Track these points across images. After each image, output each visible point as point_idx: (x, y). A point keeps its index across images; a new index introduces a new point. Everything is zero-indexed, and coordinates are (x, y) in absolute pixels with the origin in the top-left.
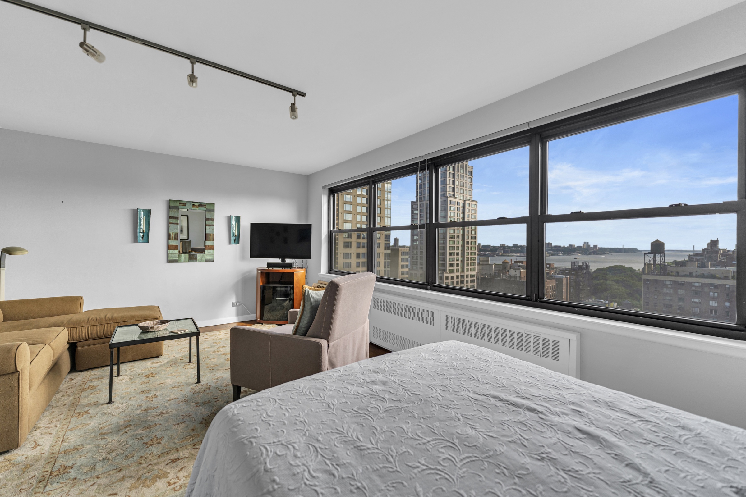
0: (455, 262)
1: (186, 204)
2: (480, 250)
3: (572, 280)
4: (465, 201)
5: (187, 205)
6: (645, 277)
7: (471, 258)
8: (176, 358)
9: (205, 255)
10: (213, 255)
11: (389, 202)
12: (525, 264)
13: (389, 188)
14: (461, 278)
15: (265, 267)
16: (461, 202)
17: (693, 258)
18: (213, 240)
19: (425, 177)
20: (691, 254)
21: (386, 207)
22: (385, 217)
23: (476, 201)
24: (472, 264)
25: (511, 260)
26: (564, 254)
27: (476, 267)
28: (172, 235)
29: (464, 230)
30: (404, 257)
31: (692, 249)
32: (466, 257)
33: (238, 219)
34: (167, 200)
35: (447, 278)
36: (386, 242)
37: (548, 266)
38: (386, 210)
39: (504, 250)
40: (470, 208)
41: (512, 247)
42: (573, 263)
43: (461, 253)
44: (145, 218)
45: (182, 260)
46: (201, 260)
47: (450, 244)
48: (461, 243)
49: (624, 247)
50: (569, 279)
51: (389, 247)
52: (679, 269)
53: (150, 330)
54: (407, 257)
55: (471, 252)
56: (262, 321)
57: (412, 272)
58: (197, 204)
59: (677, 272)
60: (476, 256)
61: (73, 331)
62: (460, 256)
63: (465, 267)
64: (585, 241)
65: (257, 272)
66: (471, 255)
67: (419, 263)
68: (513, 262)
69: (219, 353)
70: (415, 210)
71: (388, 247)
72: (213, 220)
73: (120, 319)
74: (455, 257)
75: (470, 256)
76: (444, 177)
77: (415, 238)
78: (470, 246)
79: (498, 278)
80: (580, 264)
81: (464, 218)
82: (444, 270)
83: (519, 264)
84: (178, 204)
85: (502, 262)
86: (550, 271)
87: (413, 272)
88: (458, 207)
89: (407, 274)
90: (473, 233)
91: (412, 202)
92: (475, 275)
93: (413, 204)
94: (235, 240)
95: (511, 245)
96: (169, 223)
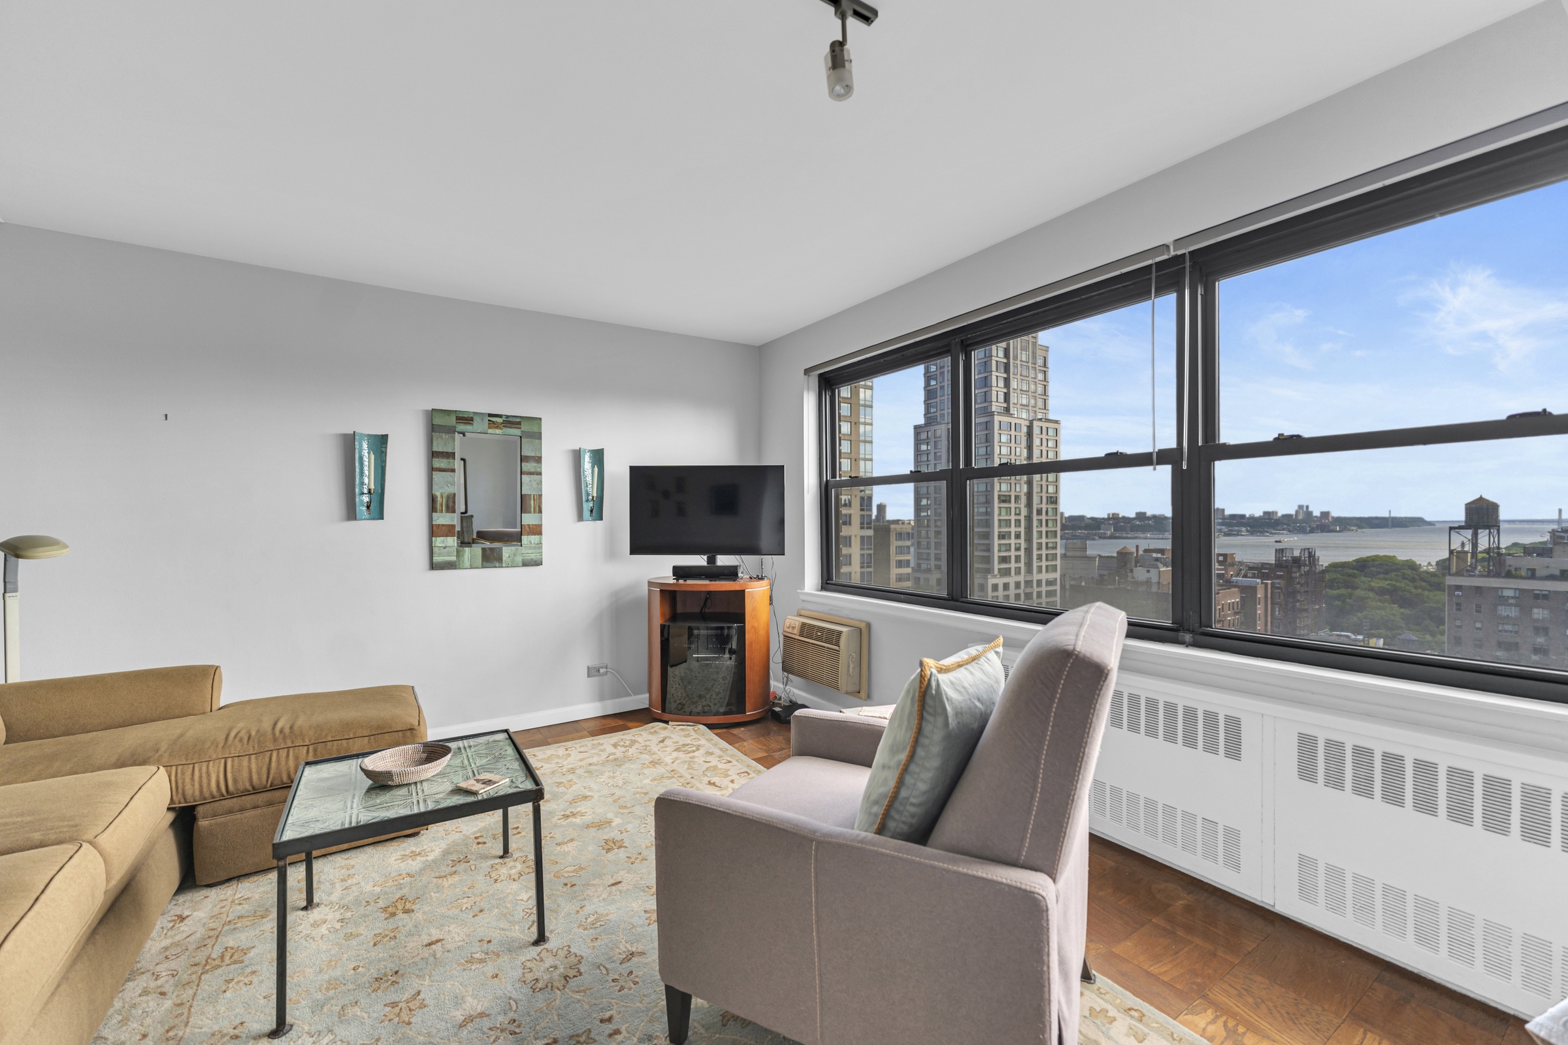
0: (1013, 553)
1: (472, 419)
2: (1064, 527)
3: (1278, 588)
4: (1031, 422)
5: (475, 423)
6: (1451, 581)
7: (1047, 543)
8: (467, 837)
9: (523, 550)
10: (541, 548)
11: (868, 428)
12: (1169, 555)
13: (868, 397)
14: (1026, 587)
15: (668, 577)
16: (1024, 424)
17: (1563, 538)
18: (540, 511)
19: (942, 374)
20: (1555, 527)
21: (862, 438)
22: (860, 459)
23: (1057, 422)
24: (1050, 557)
25: (1137, 547)
26: (1252, 533)
27: (1058, 562)
28: (439, 499)
29: (1030, 483)
30: (900, 543)
31: (1556, 517)
32: (1035, 541)
33: (598, 457)
34: (427, 411)
35: (995, 588)
36: (862, 513)
37: (1221, 558)
38: (862, 446)
39: (1118, 525)
40: (1044, 436)
41: (1134, 519)
42: (1280, 552)
43: (1026, 533)
44: (373, 457)
45: (467, 563)
46: (513, 561)
47: (1000, 514)
48: (1024, 512)
49: (1393, 515)
50: (1269, 587)
51: (869, 523)
52: (1535, 562)
53: (397, 780)
54: (908, 543)
55: (1047, 532)
56: (666, 716)
57: (918, 575)
58: (499, 420)
59: (1528, 569)
60: (1058, 540)
61: (183, 774)
62: (1022, 541)
63: (1035, 564)
64: (1301, 504)
65: (649, 590)
66: (1047, 537)
67: (932, 557)
68: (1141, 552)
69: (578, 820)
70: (923, 444)
71: (867, 524)
72: (538, 460)
73: (311, 733)
74: (1013, 541)
75: (1044, 540)
76: (985, 371)
77: (924, 502)
78: (1044, 517)
79: (1109, 587)
80: (1297, 553)
81: (1030, 456)
82: (989, 571)
83: (1154, 555)
84: (452, 421)
85: (1118, 552)
86: (1225, 569)
87: (922, 576)
88: (1016, 434)
89: (908, 579)
90: (1051, 489)
91: (916, 428)
92: (1056, 579)
93: (919, 431)
94: (591, 511)
95: (1133, 515)
96: (432, 470)
